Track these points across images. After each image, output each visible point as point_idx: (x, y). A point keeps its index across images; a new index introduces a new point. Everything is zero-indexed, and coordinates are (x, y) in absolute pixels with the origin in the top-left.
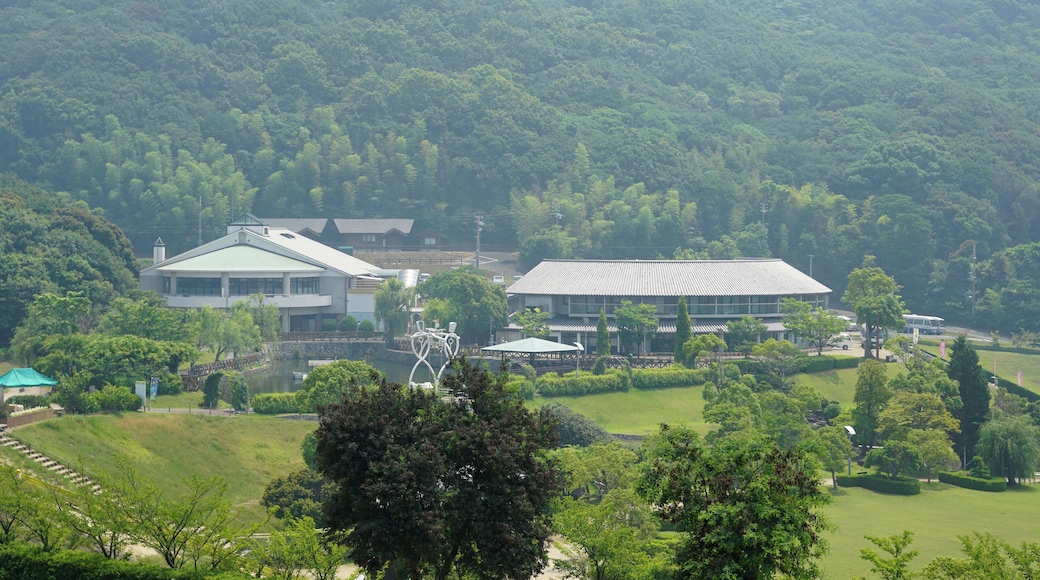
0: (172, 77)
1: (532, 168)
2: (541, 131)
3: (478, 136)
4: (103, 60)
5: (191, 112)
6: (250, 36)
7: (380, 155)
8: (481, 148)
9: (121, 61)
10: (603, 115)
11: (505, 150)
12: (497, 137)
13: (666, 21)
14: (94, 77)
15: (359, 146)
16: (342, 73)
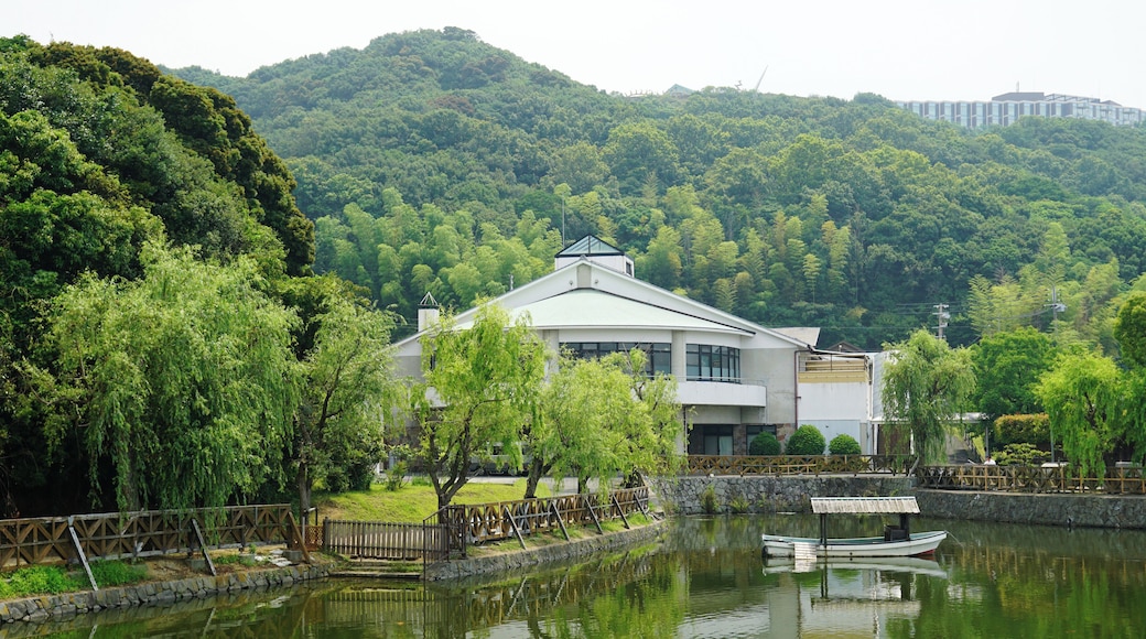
0: (480, 156)
1: (986, 256)
2: (987, 213)
3: (900, 218)
4: (389, 136)
5: (503, 194)
6: (580, 123)
7: (763, 244)
8: (906, 232)
9: (413, 138)
10: (1046, 207)
11: (941, 234)
12: (928, 217)
13: (1057, 140)
14: (376, 153)
15: (733, 232)
16: (699, 160)
